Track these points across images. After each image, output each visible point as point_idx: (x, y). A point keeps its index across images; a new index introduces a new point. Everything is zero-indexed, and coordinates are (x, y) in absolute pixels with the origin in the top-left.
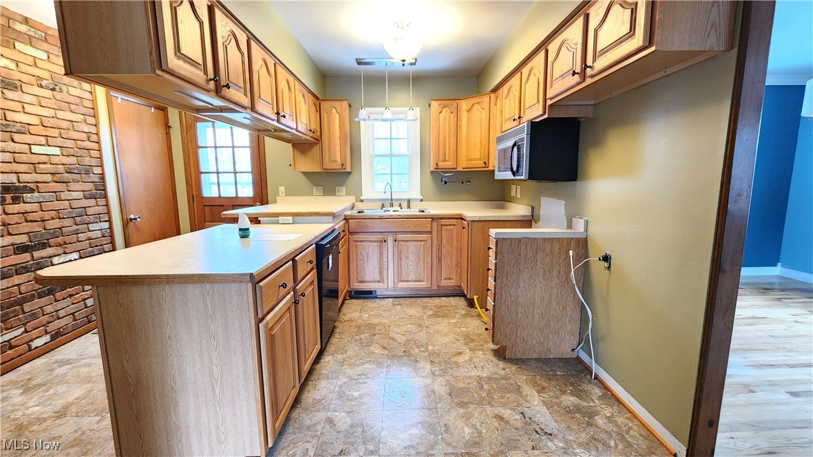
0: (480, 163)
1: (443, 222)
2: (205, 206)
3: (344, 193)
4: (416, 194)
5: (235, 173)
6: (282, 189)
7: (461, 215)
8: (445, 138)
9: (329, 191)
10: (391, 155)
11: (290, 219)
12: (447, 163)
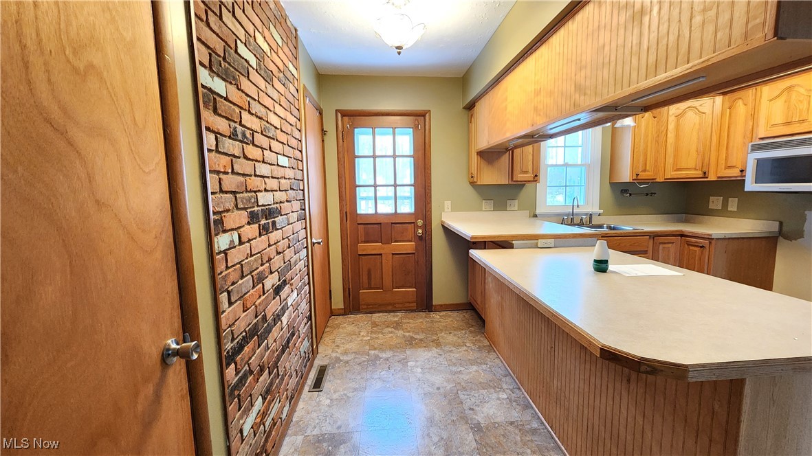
0: (699, 173)
1: (662, 239)
2: (358, 224)
3: (516, 208)
4: (595, 209)
5: (395, 186)
6: (448, 204)
7: (682, 231)
8: (647, 146)
9: (500, 206)
10: (566, 165)
11: (551, 242)
12: (647, 173)
